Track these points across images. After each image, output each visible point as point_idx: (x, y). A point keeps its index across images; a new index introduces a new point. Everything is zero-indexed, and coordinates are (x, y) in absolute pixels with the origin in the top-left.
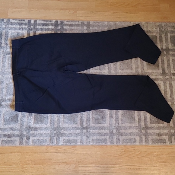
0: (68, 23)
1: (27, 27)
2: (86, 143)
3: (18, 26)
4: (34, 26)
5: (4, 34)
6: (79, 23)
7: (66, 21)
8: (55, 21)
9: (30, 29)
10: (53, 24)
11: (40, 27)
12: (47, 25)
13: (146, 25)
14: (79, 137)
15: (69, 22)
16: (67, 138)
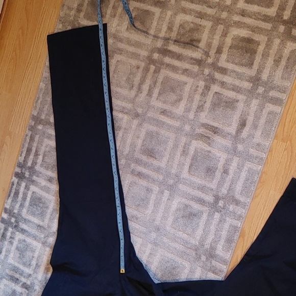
0: (24, 155)
1: (10, 229)
2: (244, 211)
3: (6, 243)
4: (13, 216)
5: (12, 272)
6: (30, 135)
7: (20, 158)
8: (15, 176)
9: (16, 226)
10: (18, 183)
11: (17, 206)
12: (17, 194)
13: (65, 8)
14: (227, 219)
15: (22, 152)
16: (222, 242)
